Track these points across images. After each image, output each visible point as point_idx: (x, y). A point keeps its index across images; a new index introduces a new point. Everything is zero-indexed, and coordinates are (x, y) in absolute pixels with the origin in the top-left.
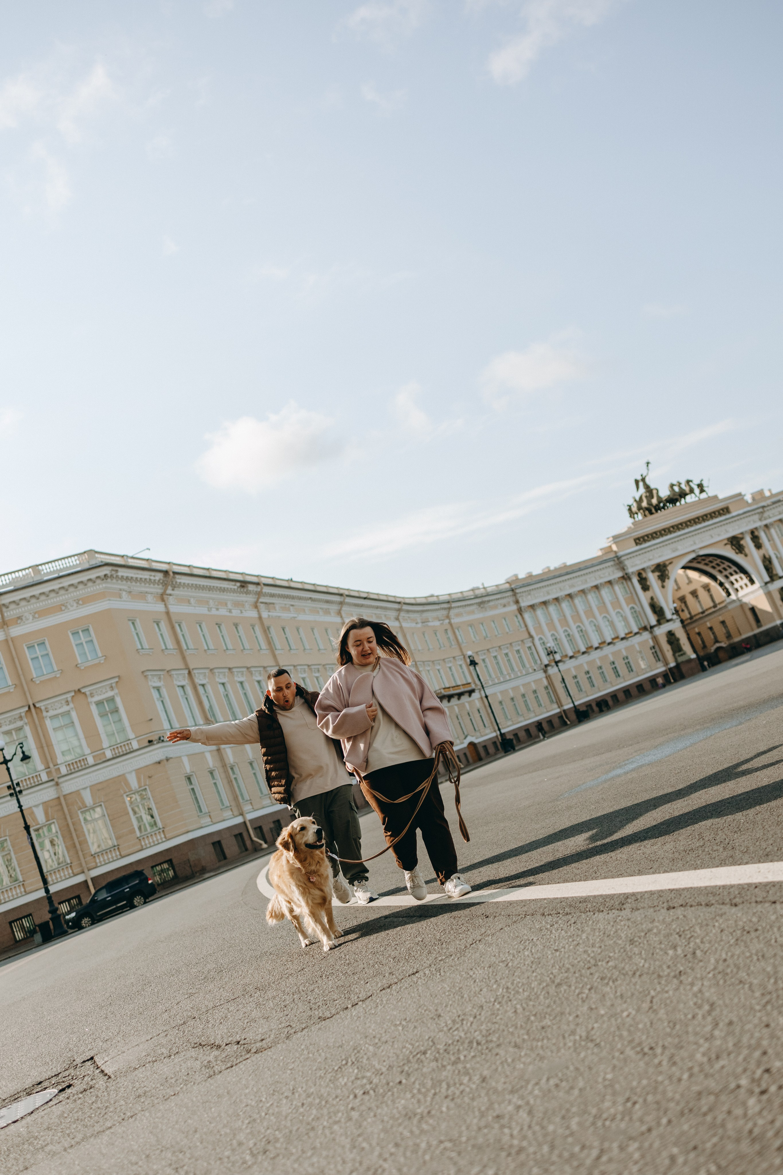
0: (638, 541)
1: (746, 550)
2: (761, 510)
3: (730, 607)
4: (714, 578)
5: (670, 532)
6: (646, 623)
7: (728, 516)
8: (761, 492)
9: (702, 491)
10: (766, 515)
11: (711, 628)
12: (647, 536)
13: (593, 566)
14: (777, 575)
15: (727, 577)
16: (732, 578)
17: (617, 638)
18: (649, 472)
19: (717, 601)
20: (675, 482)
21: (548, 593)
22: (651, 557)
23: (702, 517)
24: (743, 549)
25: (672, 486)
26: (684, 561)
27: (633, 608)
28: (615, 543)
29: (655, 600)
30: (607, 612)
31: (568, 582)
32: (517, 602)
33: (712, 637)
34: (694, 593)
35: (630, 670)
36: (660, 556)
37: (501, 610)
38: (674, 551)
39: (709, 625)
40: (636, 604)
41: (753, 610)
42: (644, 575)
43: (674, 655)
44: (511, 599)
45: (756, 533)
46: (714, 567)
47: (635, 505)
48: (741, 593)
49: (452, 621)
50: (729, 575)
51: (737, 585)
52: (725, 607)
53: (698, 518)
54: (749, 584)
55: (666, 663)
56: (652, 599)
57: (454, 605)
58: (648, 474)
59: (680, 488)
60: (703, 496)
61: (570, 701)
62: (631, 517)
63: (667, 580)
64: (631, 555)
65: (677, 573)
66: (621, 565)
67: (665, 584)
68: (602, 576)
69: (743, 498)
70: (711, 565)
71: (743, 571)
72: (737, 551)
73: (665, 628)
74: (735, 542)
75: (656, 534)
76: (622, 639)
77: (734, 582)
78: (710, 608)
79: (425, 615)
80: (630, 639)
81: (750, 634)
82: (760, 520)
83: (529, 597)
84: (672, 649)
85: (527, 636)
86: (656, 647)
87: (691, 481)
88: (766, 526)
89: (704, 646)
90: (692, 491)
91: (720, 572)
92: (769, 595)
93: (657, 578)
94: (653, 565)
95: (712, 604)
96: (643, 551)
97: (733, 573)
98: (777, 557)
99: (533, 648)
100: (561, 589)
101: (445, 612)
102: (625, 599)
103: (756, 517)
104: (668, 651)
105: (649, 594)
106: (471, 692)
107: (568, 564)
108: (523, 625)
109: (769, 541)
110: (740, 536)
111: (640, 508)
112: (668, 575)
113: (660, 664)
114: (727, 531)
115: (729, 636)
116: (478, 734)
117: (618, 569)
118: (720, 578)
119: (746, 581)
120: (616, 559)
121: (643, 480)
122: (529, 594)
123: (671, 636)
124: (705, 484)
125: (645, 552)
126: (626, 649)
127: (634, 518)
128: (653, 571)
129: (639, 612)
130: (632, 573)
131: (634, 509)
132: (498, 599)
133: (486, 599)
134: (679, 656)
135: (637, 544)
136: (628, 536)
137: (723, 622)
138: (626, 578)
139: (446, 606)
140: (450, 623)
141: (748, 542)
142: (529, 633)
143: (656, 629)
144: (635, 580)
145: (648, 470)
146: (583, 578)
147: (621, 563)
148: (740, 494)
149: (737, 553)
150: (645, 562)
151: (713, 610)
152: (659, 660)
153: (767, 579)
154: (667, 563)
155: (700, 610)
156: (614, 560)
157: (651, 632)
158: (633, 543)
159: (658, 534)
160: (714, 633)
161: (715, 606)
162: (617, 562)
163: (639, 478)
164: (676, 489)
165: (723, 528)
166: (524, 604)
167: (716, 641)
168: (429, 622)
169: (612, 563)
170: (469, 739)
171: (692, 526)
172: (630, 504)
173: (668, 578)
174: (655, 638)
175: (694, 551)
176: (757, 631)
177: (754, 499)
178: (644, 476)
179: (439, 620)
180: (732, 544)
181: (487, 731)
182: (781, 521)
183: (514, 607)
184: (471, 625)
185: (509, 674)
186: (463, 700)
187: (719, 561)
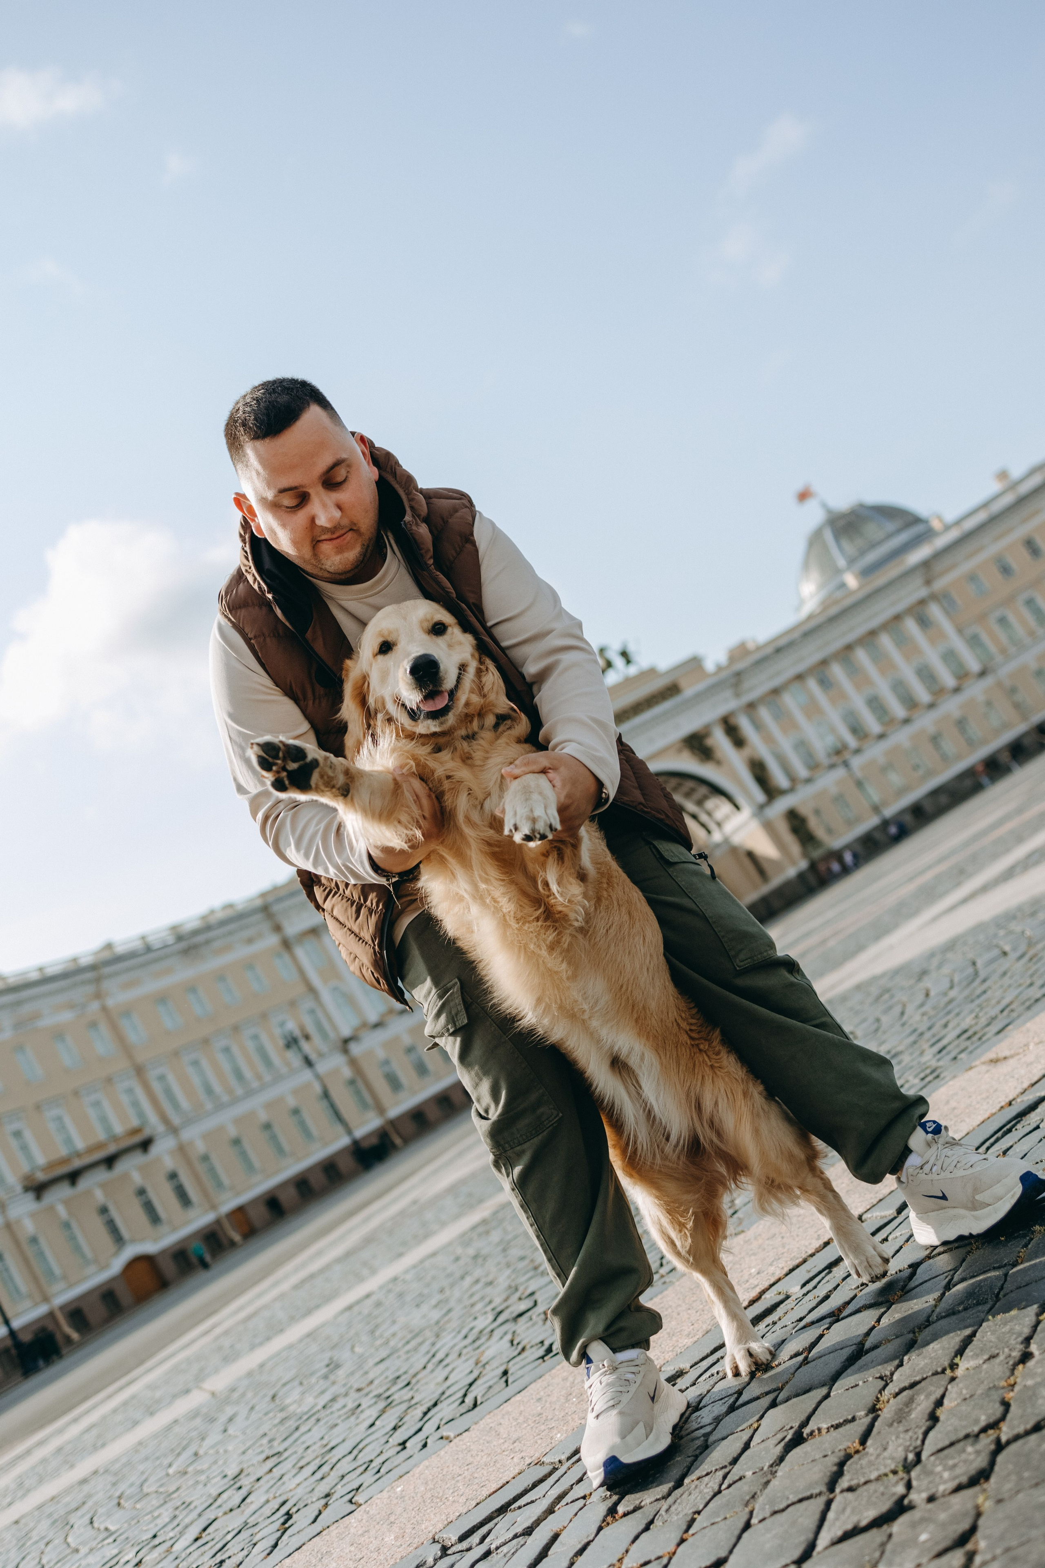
1: (718, 754)
7: (678, 699)
9: (628, 662)
10: (746, 685)
14: (778, 788)
15: (700, 803)
16: (708, 805)
24: (712, 754)
32: (278, 928)
37: (241, 952)
41: (751, 855)
44: (265, 927)
45: (733, 721)
48: (728, 827)
49: (110, 1002)
51: (718, 817)
53: (625, 711)
54: (733, 811)
60: (632, 670)
61: (344, 1131)
69: (703, 665)
71: (717, 791)
72: (701, 758)
74: (697, 744)
77: (712, 811)
79: (27, 1009)
81: (758, 895)
82: (737, 695)
85: (303, 990)
88: (750, 706)
90: (609, 664)
92: (769, 827)
97: (705, 796)
101: (90, 989)
103: (729, 693)
106: (145, 1145)
109: (758, 729)
110: (704, 731)
114: (678, 727)
119: (728, 807)
124: (631, 649)
132: (232, 932)
133: (201, 938)
139: (89, 975)
140: (104, 1009)
141: (720, 740)
149: (703, 763)
153: (761, 798)
165: (670, 721)
166: (290, 931)
168: (40, 1018)
176: (765, 890)
179: (73, 1009)
180: (691, 748)
181: (192, 1213)
182: (776, 692)
183: (272, 940)
184: (162, 999)
185: (259, 1077)
186: (121, 1167)
187: (675, 780)
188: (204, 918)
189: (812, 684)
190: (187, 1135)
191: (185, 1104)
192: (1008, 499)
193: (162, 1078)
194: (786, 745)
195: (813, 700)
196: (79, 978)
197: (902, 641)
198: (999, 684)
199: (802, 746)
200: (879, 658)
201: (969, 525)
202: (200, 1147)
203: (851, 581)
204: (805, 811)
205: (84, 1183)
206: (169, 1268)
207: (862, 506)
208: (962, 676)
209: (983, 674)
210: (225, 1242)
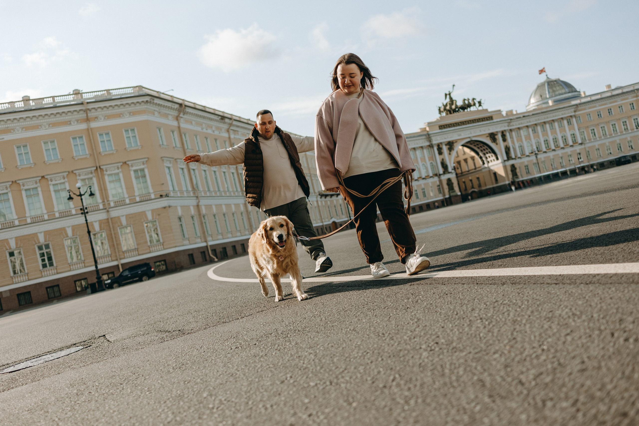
0: (440, 127)
1: (498, 141)
2: (509, 121)
3: (483, 170)
4: (477, 153)
5: (459, 125)
6: (437, 172)
7: (491, 121)
8: (511, 111)
9: (480, 105)
10: (511, 124)
11: (471, 180)
12: (446, 125)
13: (414, 137)
14: (511, 157)
15: (484, 154)
16: (487, 155)
17: (420, 177)
19: (477, 166)
20: (466, 98)
22: (446, 137)
24: (496, 141)
25: (464, 100)
26: (464, 142)
27: (432, 163)
28: (429, 126)
29: (444, 161)
33: (471, 185)
34: (466, 160)
35: (424, 195)
36: (451, 138)
38: (459, 136)
39: (470, 178)
40: (433, 160)
41: (495, 174)
42: (441, 146)
43: (449, 191)
45: (505, 133)
46: (478, 148)
47: (443, 107)
48: (490, 164)
50: (486, 153)
51: (489, 159)
52: (481, 170)
53: (475, 120)
54: (495, 160)
55: (444, 195)
58: (452, 91)
59: (469, 102)
60: (480, 108)
62: (439, 113)
63: (452, 151)
64: (436, 134)
65: (459, 148)
66: (429, 139)
67: (451, 153)
68: (418, 143)
69: (501, 113)
70: (477, 146)
71: (494, 152)
73: (447, 176)
74: (493, 136)
75: (451, 125)
76: (423, 179)
77: (488, 157)
78: (472, 170)
80: (428, 179)
81: (491, 186)
82: (508, 126)
84: (449, 188)
86: (440, 186)
87: (475, 99)
88: (511, 130)
89: (466, 189)
90: (474, 104)
91: (482, 151)
92: (505, 167)
93: (447, 149)
94: (446, 142)
97: (488, 153)
98: (513, 148)
102: (428, 158)
103: (506, 124)
104: (446, 189)
105: (442, 157)
109: (511, 138)
110: (496, 133)
111: (445, 109)
112: (453, 148)
113: (441, 195)
114: (489, 129)
115: (480, 186)
116: (338, 218)
117: (427, 141)
118: (481, 154)
119: (494, 158)
120: (427, 135)
121: (450, 94)
123: (449, 182)
124: (482, 102)
125: (443, 134)
126: (425, 184)
127: (441, 114)
128: (446, 145)
130: (435, 144)
131: (442, 109)
134: (451, 192)
135: (440, 129)
136: (436, 124)
137: (478, 178)
138: (431, 146)
141: (499, 137)
143: (442, 176)
144: (435, 148)
145: (453, 89)
147: (429, 137)
148: (500, 111)
149: (492, 142)
150: (442, 139)
151: (474, 171)
152: (441, 193)
153: (505, 158)
154: (454, 141)
155: (467, 170)
157: (439, 178)
158: (438, 127)
160: (472, 183)
161: (475, 169)
162: (427, 137)
163: (448, 93)
164: (466, 102)
165: (488, 127)
167: (473, 187)
169: (424, 137)
170: (333, 220)
171: (471, 124)
172: (440, 106)
174: (440, 181)
175: (469, 137)
176: (495, 185)
177: (507, 114)
178: (450, 92)
180: (491, 137)
181: (343, 217)
182: (519, 128)
187: (482, 145)
189: (530, 130)
192: (609, 94)
194: (517, 145)
195: (529, 134)
197: (561, 127)
198: (585, 148)
199: (521, 147)
200: (552, 128)
201: (594, 98)
203: (551, 103)
204: (516, 166)
207: (559, 80)
208: (575, 142)
209: (581, 144)
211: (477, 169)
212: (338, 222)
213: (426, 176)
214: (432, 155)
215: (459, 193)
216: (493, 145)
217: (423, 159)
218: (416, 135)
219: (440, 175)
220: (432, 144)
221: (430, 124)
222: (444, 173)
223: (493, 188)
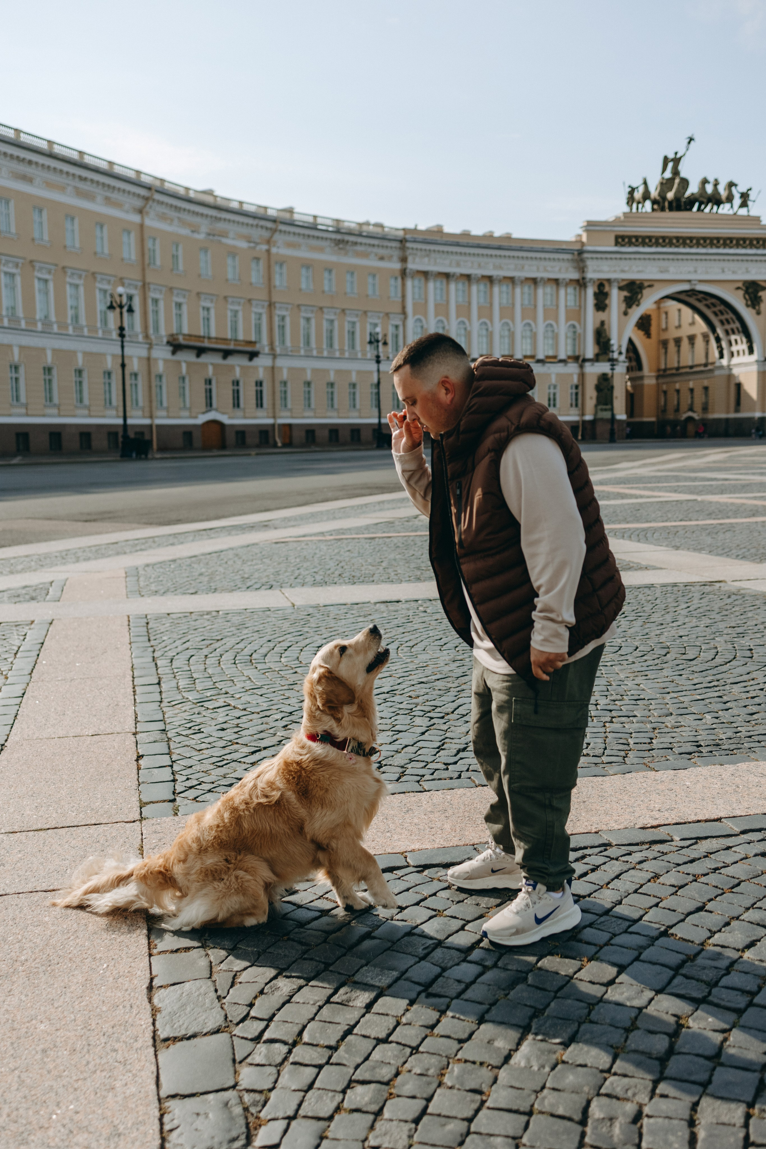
0: (620, 240)
3: (717, 373)
4: (713, 329)
5: (671, 244)
6: (582, 353)
7: (760, 252)
9: (744, 204)
11: (692, 391)
12: (637, 237)
13: (543, 251)
15: (727, 333)
16: (733, 337)
18: (688, 153)
19: (710, 360)
20: (711, 179)
21: (458, 265)
22: (626, 269)
23: (725, 239)
24: (759, 304)
25: (705, 181)
26: (673, 289)
27: (574, 326)
28: (587, 231)
29: (606, 327)
30: (535, 319)
31: (494, 260)
32: (404, 260)
33: (689, 402)
36: (639, 272)
37: (373, 263)
38: (662, 272)
39: (691, 384)
40: (579, 322)
41: (739, 386)
42: (607, 289)
43: (596, 406)
44: (396, 254)
46: (716, 314)
47: (641, 189)
48: (735, 360)
49: (274, 250)
50: (730, 332)
51: (734, 348)
52: (711, 371)
53: (718, 239)
54: (747, 351)
55: (583, 414)
56: (602, 323)
57: (282, 227)
58: (685, 155)
59: (715, 189)
60: (743, 212)
61: (377, 414)
62: (628, 203)
63: (634, 307)
64: (599, 256)
66: (581, 265)
67: (630, 311)
68: (549, 269)
70: (714, 309)
71: (746, 332)
72: (749, 303)
73: (604, 367)
74: (753, 290)
75: (650, 241)
77: (733, 342)
78: (701, 365)
79: (221, 226)
80: (548, 365)
81: (723, 416)
83: (426, 260)
84: (598, 398)
85: (399, 309)
86: (580, 388)
87: (736, 185)
90: (730, 199)
91: (722, 323)
93: (622, 298)
94: (623, 280)
95: (703, 361)
96: (618, 256)
97: (736, 331)
99: (401, 329)
100: (479, 266)
101: (266, 234)
102: (568, 311)
104: (591, 398)
105: (602, 316)
106: (253, 355)
107: (515, 236)
108: (399, 294)
111: (646, 196)
112: (639, 301)
113: (574, 411)
114: (748, 271)
116: (239, 413)
117: (575, 268)
118: (720, 331)
119: (743, 346)
120: (576, 253)
121: (677, 161)
122: (428, 256)
123: (605, 381)
124: (752, 195)
125: (621, 259)
127: (631, 207)
128: (621, 288)
129: (580, 334)
130: (591, 279)
131: (638, 195)
132: (374, 245)
134: (602, 410)
135: (617, 243)
136: (608, 228)
137: (706, 389)
138: (581, 284)
139: (269, 225)
140: (268, 251)
142: (404, 308)
143: (587, 364)
144: (590, 291)
145: (687, 149)
146: (521, 262)
147: (582, 260)
149: (747, 306)
150: (615, 271)
151: (702, 368)
152: (576, 405)
154: (646, 284)
155: (690, 363)
156: (573, 254)
157: (581, 367)
158: (612, 241)
159: (653, 240)
160: (692, 398)
161: (706, 365)
162: (576, 257)
163: (671, 156)
164: (709, 189)
165: (745, 265)
166: (412, 266)
167: (691, 409)
168: (226, 236)
169: (569, 256)
170: (212, 416)
171: (704, 247)
172: (634, 185)
173: (638, 305)
174: (582, 376)
175: (689, 281)
176: (732, 415)
178: (678, 156)
179: (250, 242)
180: (747, 292)
181: (260, 413)
183: (397, 266)
184: (307, 265)
185: (342, 351)
186: (232, 361)
187: (722, 307)
188: (360, 225)
190: (280, 362)
191: (288, 343)
193: (283, 318)
196: (262, 223)
202: (285, 375)
205: (205, 359)
206: (231, 438)
210: (271, 441)
211: (710, 367)
212: (232, 426)
213: (547, 357)
214: (580, 306)
215: (621, 416)
216: (747, 314)
217: (552, 313)
218: (547, 246)
219: (585, 360)
220: (584, 278)
221: (591, 227)
222: (597, 358)
223: (727, 420)
